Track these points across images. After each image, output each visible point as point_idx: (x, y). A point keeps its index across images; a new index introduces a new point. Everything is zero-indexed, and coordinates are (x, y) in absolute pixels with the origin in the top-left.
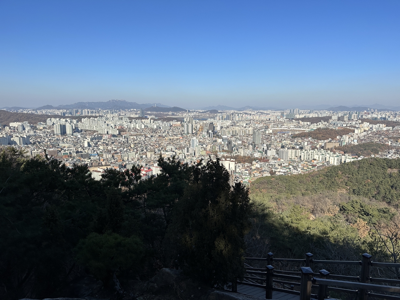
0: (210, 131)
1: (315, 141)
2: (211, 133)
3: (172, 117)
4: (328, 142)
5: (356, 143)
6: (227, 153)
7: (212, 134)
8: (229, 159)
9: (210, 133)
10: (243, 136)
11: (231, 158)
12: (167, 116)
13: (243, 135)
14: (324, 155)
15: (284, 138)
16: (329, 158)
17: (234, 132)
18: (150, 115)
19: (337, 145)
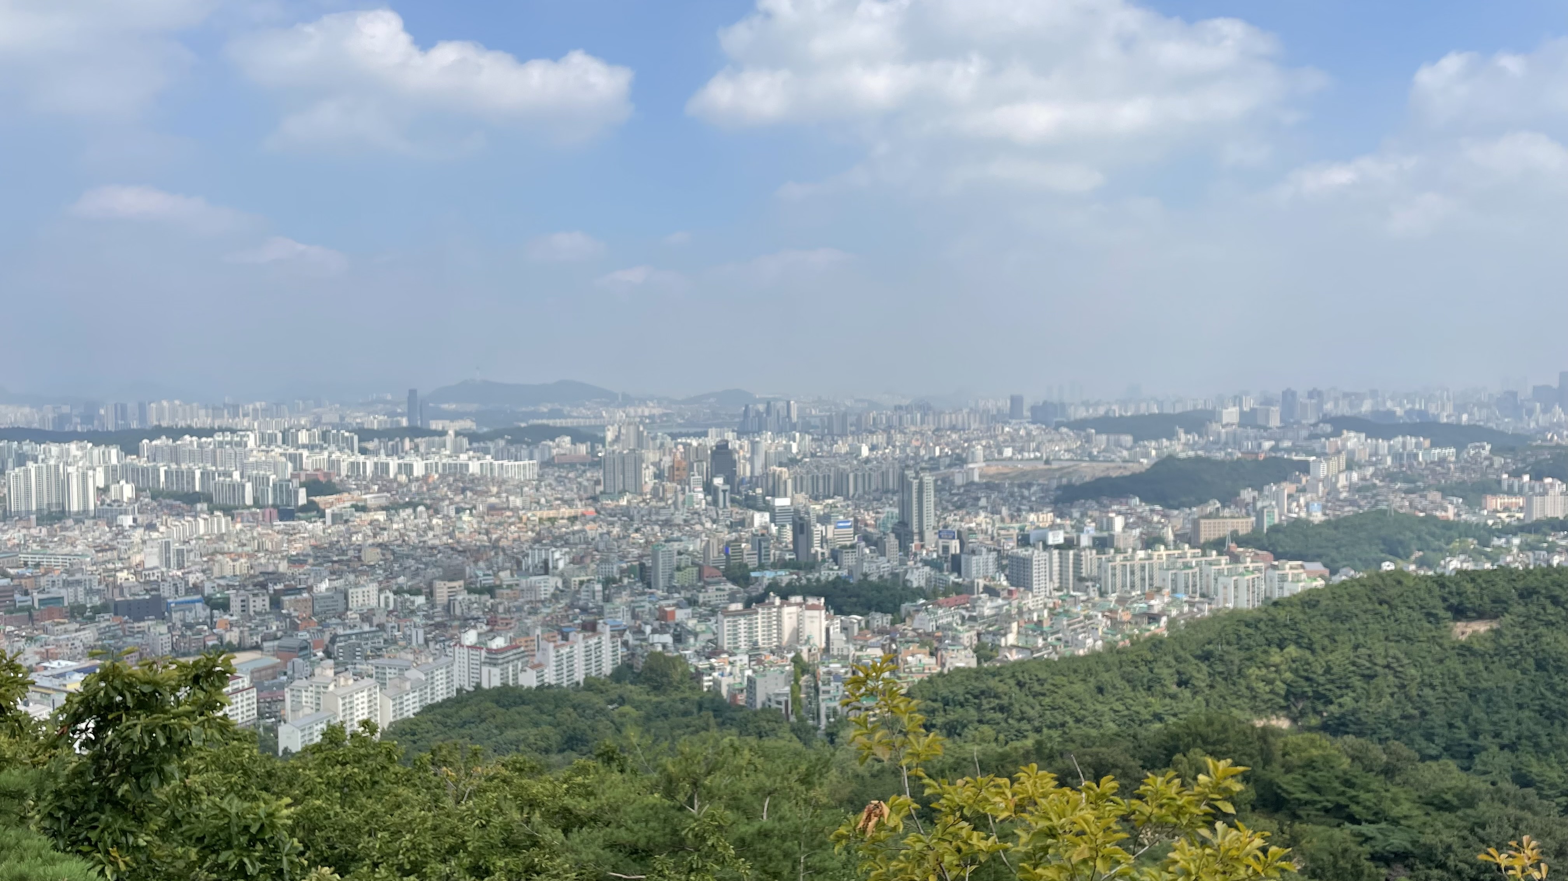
0: (718, 481)
1: (1152, 511)
2: (722, 487)
3: (551, 422)
4: (1209, 516)
5: (1318, 517)
6: (791, 574)
7: (724, 491)
8: (799, 599)
9: (716, 489)
10: (858, 499)
11: (807, 591)
12: (532, 422)
13: (860, 491)
14: (1191, 568)
15: (1030, 501)
16: (1216, 579)
17: (821, 482)
18: (453, 416)
19: (1244, 526)
